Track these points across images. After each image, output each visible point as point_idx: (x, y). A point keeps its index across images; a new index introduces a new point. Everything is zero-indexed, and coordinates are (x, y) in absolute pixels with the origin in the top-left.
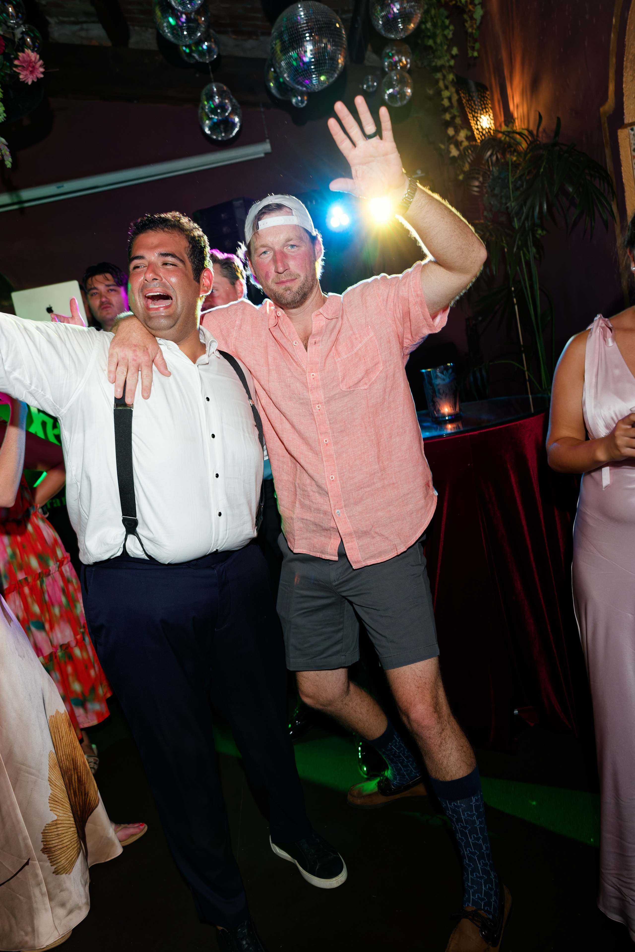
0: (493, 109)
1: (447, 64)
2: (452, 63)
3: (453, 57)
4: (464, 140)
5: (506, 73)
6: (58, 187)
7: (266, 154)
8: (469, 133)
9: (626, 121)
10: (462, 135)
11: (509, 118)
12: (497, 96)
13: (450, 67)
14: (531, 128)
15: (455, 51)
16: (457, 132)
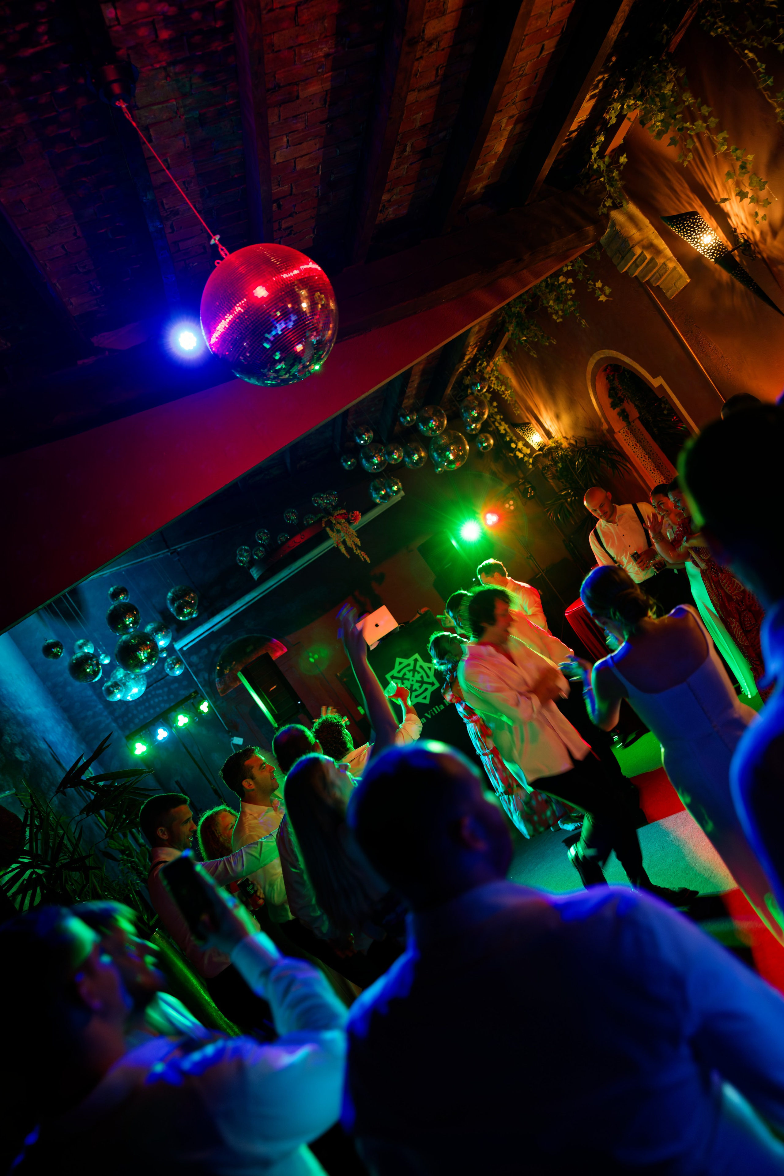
0: (537, 431)
1: (493, 412)
2: (496, 410)
3: (495, 407)
4: (522, 446)
5: (536, 412)
6: (289, 569)
7: (402, 497)
8: (524, 442)
9: (616, 431)
10: (520, 445)
11: (548, 434)
12: (534, 422)
13: (496, 412)
14: (564, 435)
15: (495, 404)
16: (517, 444)
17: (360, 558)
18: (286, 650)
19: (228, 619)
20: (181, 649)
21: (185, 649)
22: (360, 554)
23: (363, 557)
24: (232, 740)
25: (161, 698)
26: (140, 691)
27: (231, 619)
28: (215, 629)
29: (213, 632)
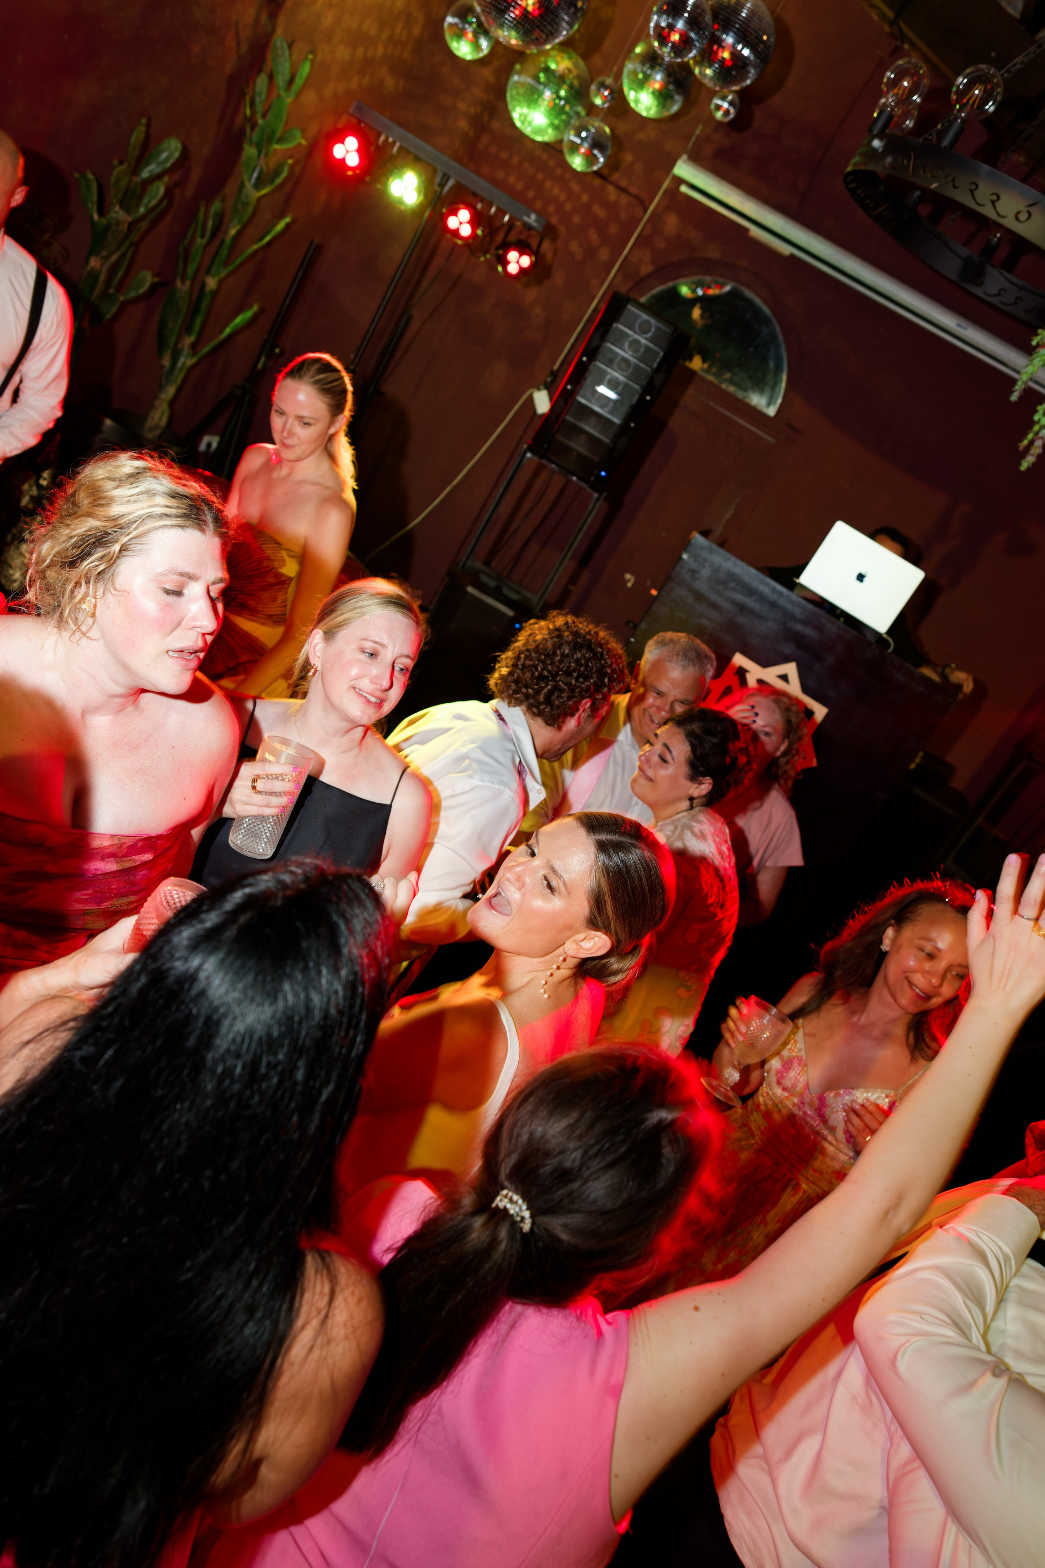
17: (1025, 436)
18: (771, 411)
19: (787, 250)
20: (680, 181)
21: (684, 189)
22: (1036, 428)
23: (1032, 442)
24: (539, 389)
25: (563, 197)
26: (540, 131)
27: (792, 256)
28: (755, 231)
29: (747, 230)
